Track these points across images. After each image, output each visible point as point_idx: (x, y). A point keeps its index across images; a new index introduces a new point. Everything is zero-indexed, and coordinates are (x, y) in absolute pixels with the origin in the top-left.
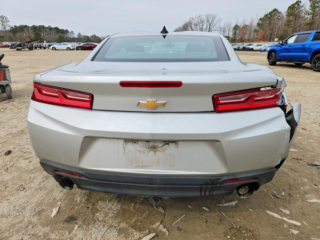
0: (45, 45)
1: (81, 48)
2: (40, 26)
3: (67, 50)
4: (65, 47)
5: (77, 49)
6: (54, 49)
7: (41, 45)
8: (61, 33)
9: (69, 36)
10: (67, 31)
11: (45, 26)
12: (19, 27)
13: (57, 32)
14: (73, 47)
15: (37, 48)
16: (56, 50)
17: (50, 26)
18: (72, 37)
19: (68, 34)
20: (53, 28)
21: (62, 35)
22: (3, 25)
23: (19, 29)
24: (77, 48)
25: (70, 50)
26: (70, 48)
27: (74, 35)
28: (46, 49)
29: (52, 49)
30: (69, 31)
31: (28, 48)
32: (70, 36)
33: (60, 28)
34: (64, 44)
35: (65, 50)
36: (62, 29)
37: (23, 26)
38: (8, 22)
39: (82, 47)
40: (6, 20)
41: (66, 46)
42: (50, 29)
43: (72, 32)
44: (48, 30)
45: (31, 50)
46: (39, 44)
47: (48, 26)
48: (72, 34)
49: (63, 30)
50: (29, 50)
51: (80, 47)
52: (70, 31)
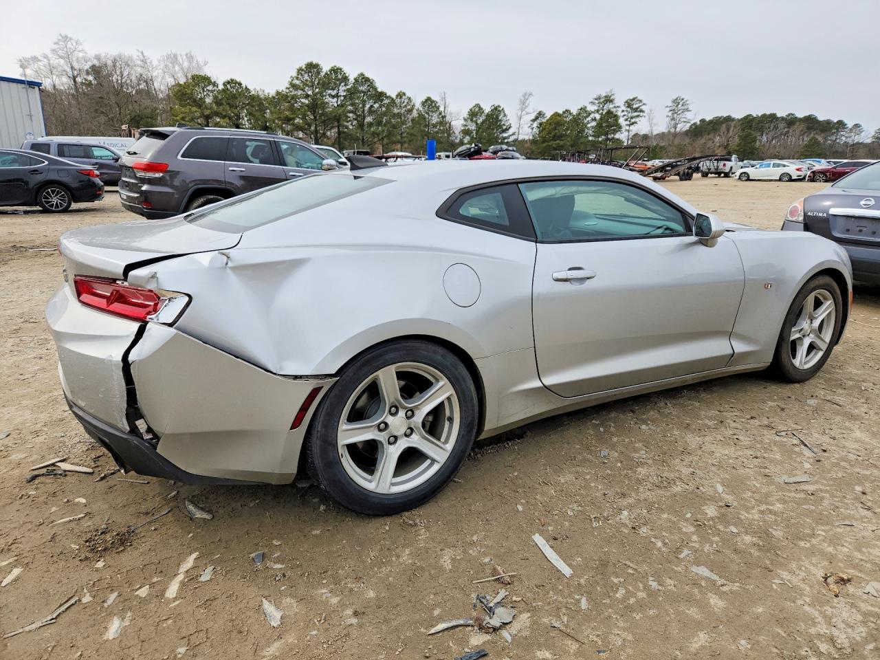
0: (731, 167)
1: (826, 176)
2: (764, 116)
3: (780, 180)
4: (776, 172)
5: (812, 179)
6: (746, 177)
7: (718, 167)
8: (818, 131)
9: (844, 138)
10: (841, 124)
11: (779, 115)
12: (711, 122)
13: (809, 129)
14: (799, 173)
15: (710, 175)
16: (748, 179)
17: (792, 114)
18: (853, 141)
19: (842, 133)
20: (801, 120)
21: (820, 138)
22: (673, 119)
23: (710, 127)
24: (812, 175)
25: (791, 180)
26: (791, 176)
27: (863, 134)
28: (730, 177)
29: (739, 179)
30: (846, 125)
31: (678, 174)
32: (847, 138)
33: (821, 118)
34: (775, 165)
35: (776, 180)
36: (826, 119)
37: (721, 118)
38: (686, 113)
39: (828, 174)
40: (683, 108)
41: (781, 170)
42: (791, 121)
43: (857, 126)
44: (782, 125)
45: (686, 180)
46: (715, 164)
47: (787, 114)
48: (852, 134)
49: (828, 122)
50: (681, 180)
51: (823, 172)
52: (850, 125)
